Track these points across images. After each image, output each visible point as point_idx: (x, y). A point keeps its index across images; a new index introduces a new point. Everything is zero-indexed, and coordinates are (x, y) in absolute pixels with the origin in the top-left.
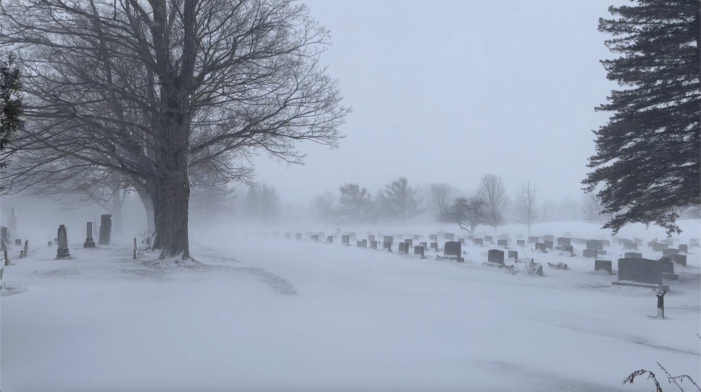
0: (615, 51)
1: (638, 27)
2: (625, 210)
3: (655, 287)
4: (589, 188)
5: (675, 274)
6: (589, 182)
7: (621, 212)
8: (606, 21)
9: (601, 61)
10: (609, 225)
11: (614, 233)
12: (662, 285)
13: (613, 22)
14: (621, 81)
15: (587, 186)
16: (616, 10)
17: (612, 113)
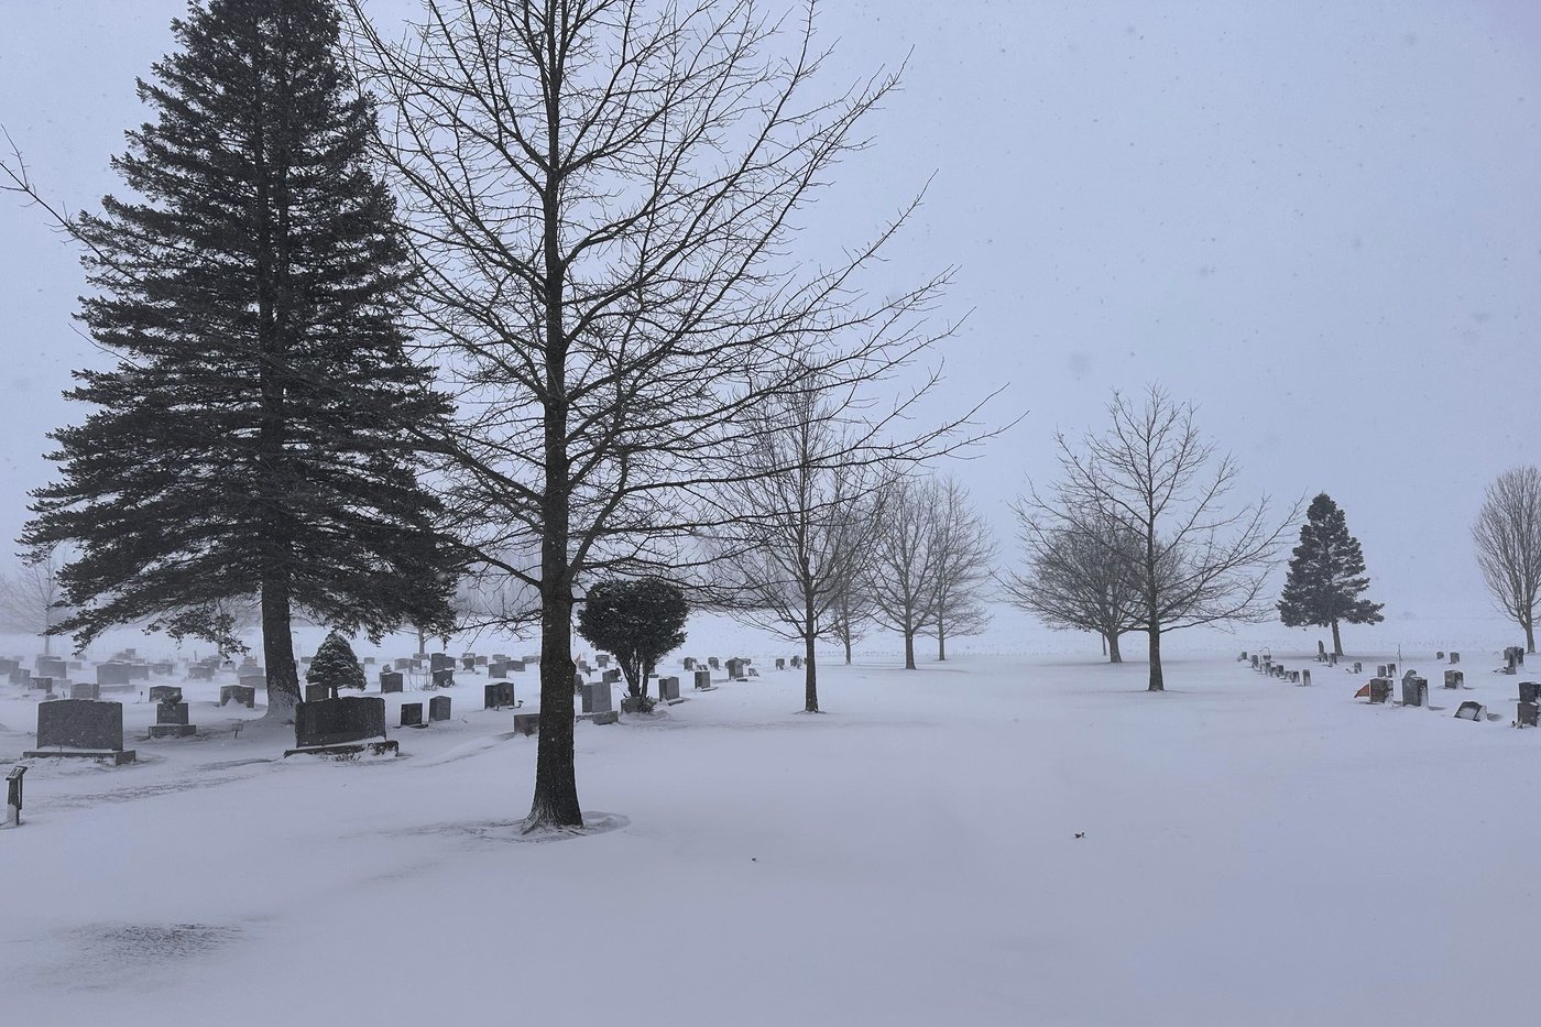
0: (98, 285)
1: (155, 250)
2: (103, 600)
3: (102, 756)
4: (34, 554)
5: (190, 724)
6: (35, 541)
7: (90, 605)
8: (95, 221)
9: (81, 299)
10: (59, 629)
11: (79, 649)
12: (121, 749)
13: (108, 226)
14: (136, 351)
15: (29, 549)
16: (118, 206)
17: (96, 409)
